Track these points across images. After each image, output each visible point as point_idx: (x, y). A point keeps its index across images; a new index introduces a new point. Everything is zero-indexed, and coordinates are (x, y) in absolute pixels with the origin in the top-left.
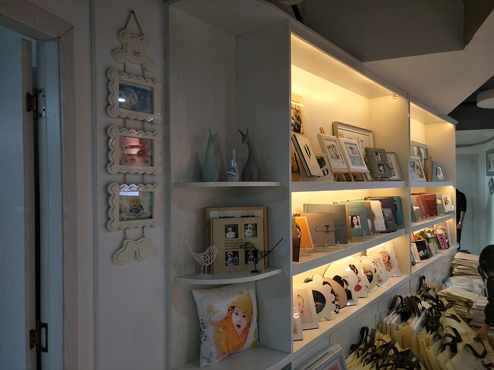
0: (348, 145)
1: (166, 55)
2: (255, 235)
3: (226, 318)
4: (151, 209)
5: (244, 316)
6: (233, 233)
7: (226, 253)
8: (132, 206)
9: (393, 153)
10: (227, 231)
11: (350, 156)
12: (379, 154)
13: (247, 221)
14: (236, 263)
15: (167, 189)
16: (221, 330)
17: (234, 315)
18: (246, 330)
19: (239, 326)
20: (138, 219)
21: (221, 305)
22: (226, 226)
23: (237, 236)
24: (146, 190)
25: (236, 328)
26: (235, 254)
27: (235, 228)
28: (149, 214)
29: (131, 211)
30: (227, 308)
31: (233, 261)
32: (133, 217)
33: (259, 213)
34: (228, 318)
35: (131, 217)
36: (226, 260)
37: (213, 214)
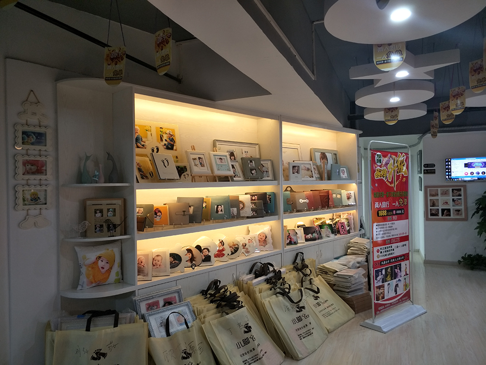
0: (216, 157)
1: (56, 112)
2: (114, 215)
3: (94, 263)
4: (46, 199)
5: (107, 263)
6: (100, 214)
7: (95, 225)
8: (32, 197)
9: (270, 160)
10: (96, 213)
11: (217, 164)
12: (253, 162)
13: (109, 207)
14: (101, 231)
15: (57, 188)
16: (90, 269)
17: (100, 261)
18: (109, 271)
19: (103, 268)
20: (36, 204)
21: (91, 255)
22: (95, 210)
23: (102, 216)
24: (42, 189)
25: (101, 269)
26: (101, 226)
27: (101, 211)
28: (44, 202)
29: (31, 200)
30: (96, 257)
31: (100, 230)
32: (33, 203)
33: (119, 202)
34: (95, 263)
35: (31, 204)
36: (96, 229)
37: (88, 203)
